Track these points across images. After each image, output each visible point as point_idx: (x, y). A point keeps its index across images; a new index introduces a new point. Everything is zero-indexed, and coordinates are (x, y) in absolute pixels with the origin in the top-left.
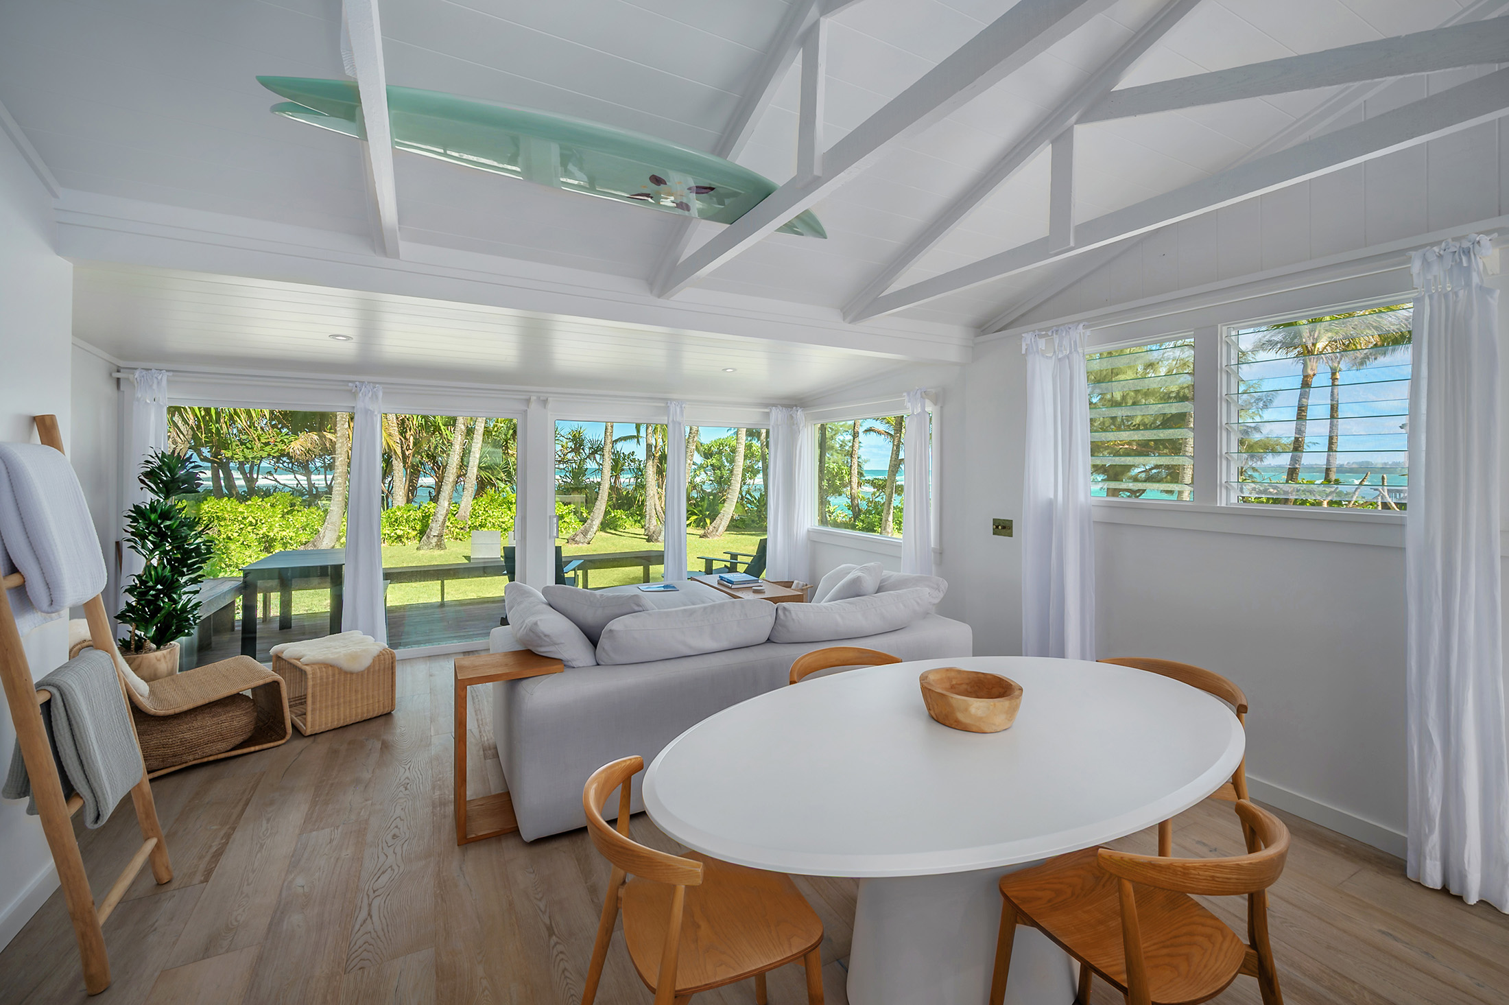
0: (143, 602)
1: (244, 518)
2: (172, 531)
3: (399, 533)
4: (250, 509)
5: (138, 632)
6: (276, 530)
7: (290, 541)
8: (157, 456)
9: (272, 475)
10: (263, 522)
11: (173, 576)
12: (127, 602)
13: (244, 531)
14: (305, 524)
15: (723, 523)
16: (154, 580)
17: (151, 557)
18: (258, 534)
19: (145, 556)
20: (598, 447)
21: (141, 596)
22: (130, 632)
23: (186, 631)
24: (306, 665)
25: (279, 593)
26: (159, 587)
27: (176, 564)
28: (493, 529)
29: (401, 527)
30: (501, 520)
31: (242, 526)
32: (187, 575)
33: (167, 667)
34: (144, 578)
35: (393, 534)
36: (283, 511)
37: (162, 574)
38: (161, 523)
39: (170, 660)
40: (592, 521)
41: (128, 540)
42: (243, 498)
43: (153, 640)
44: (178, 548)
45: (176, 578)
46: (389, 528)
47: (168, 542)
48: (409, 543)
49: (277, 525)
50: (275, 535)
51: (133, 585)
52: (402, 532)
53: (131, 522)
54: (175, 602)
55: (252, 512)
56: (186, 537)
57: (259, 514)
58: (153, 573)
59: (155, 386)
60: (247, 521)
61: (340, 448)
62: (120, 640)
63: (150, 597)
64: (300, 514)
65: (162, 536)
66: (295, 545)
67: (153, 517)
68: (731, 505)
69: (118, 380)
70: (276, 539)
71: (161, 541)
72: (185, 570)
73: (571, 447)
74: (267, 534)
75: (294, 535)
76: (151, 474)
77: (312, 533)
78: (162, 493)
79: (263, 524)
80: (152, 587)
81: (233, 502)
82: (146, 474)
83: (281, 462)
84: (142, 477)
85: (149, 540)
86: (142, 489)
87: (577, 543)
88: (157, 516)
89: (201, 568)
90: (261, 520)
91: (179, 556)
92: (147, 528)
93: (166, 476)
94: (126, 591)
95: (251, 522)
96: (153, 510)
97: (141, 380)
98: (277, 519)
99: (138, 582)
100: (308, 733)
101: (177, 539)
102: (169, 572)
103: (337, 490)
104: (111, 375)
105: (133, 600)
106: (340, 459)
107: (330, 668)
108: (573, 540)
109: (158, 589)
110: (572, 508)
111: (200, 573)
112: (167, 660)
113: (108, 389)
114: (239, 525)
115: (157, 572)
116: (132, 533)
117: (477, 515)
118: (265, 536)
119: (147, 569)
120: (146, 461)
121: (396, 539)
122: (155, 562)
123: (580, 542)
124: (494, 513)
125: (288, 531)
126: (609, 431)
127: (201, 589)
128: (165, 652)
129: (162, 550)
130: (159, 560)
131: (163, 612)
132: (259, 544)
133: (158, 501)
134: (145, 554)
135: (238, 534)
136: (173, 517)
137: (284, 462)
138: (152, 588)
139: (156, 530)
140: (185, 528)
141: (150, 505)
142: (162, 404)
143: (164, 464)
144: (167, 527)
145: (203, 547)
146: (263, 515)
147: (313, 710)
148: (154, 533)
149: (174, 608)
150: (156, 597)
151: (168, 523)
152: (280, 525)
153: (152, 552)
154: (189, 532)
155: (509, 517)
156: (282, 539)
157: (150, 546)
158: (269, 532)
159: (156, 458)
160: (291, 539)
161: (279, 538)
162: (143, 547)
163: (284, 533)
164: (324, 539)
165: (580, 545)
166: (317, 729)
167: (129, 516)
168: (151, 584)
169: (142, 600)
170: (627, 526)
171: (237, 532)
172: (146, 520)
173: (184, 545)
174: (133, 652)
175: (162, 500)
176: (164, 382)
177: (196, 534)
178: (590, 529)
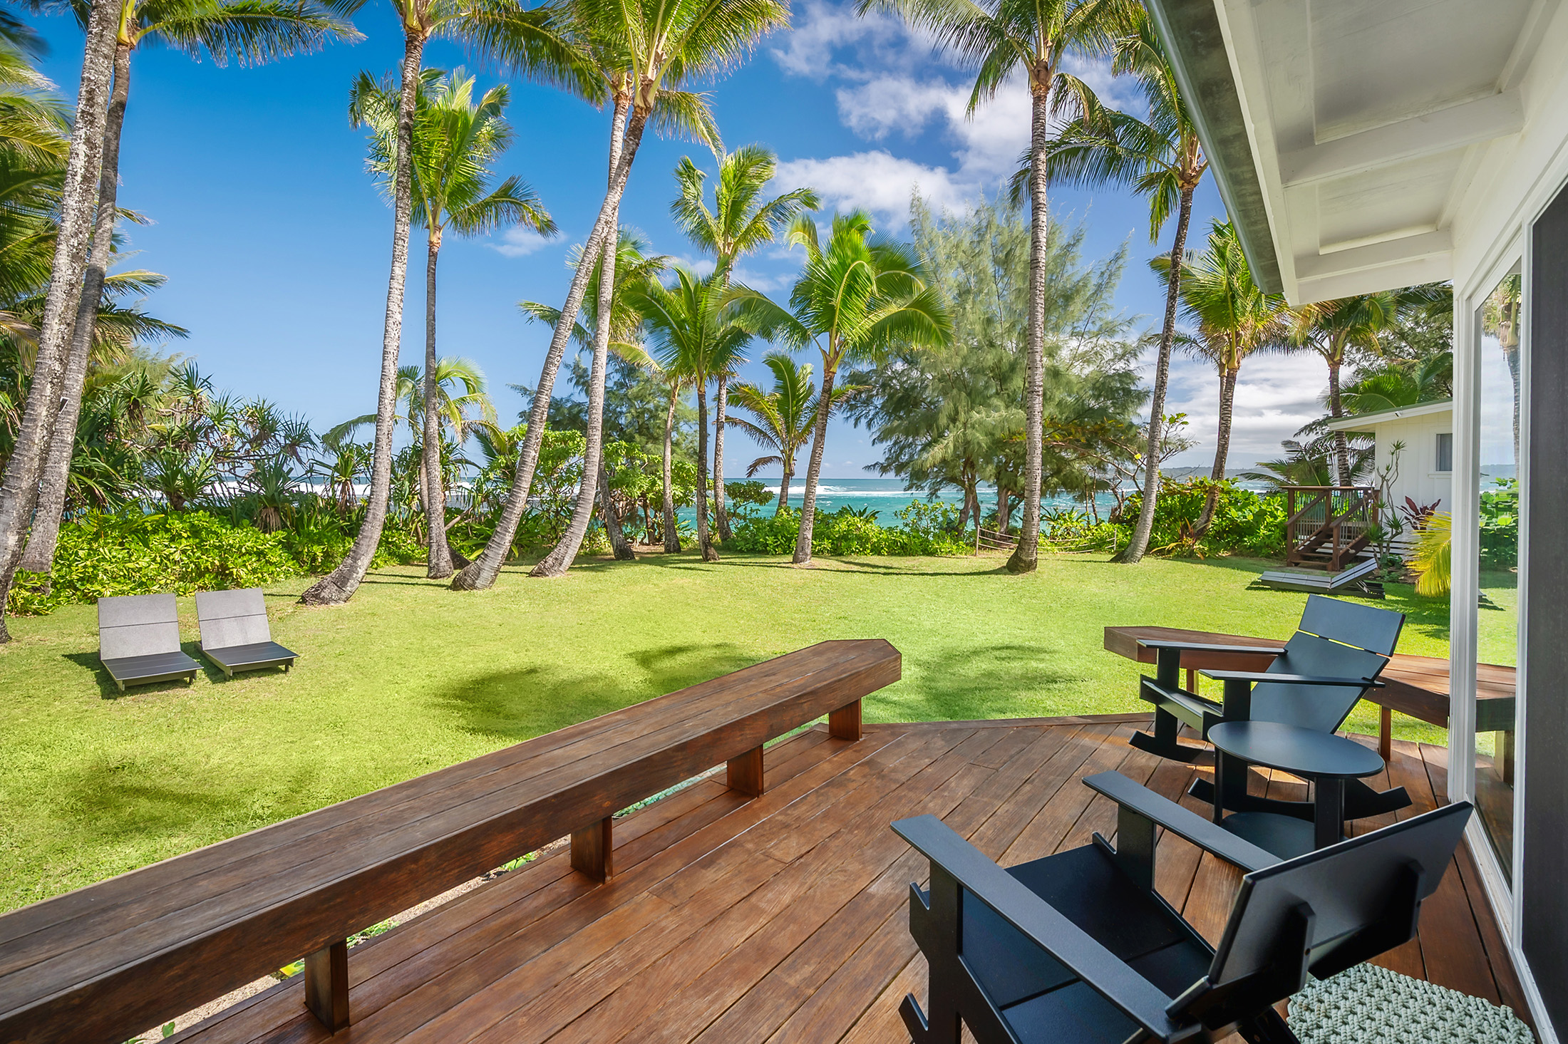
15: (570, 552)
30: (130, 565)
40: (355, 559)
68: (582, 522)
87: (324, 601)
108: (314, 595)
110: (278, 537)
123: (331, 600)
124: (113, 553)
155: (147, 559)
165: (332, 604)
178: (351, 575)
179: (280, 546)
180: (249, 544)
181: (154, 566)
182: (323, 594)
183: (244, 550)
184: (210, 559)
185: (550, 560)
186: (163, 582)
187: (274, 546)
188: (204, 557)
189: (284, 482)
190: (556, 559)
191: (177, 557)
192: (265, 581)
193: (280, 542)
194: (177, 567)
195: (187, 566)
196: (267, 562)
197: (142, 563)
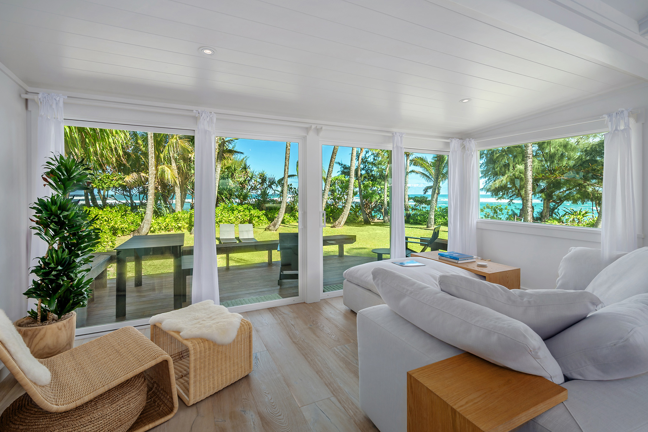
0: (46, 281)
1: (102, 218)
2: (69, 220)
3: (180, 225)
4: (105, 213)
5: (43, 305)
6: (118, 224)
7: (125, 230)
8: (57, 160)
9: (113, 197)
10: (112, 219)
11: (70, 257)
12: (33, 280)
13: (102, 224)
14: (133, 220)
15: (343, 220)
16: (55, 261)
17: (52, 242)
18: (109, 226)
19: (47, 241)
20: (273, 182)
21: (45, 275)
22: (37, 305)
23: (82, 303)
24: (186, 339)
25: (134, 263)
26: (60, 268)
27: (73, 248)
28: (226, 223)
29: (181, 222)
30: (229, 218)
31: (101, 222)
32: (81, 256)
33: (67, 334)
34: (47, 261)
35: (176, 226)
36: (121, 214)
37: (62, 257)
38: (60, 214)
39: (69, 328)
40: (278, 219)
41: (34, 228)
42: (101, 208)
43: (55, 312)
44: (74, 235)
45: (73, 260)
46: (175, 223)
47: (66, 229)
48: (185, 231)
49: (119, 221)
50: (118, 227)
51: (39, 266)
52: (181, 225)
53: (36, 213)
54: (72, 280)
55: (106, 214)
56: (80, 225)
57: (110, 215)
58: (54, 255)
59: (54, 106)
60: (104, 219)
61: (151, 180)
62: (29, 312)
63: (52, 277)
64: (130, 215)
65: (61, 224)
66: (128, 232)
67: (54, 208)
68: (347, 210)
69: (27, 100)
70: (118, 229)
71: (60, 229)
72: (80, 252)
73: (259, 182)
74: (114, 226)
75: (128, 226)
76: (51, 173)
77: (136, 225)
78: (60, 189)
79: (112, 220)
80: (55, 268)
81: (96, 209)
82: (48, 174)
83: (118, 190)
84: (45, 176)
85: (50, 228)
86: (45, 185)
87: (270, 230)
88: (57, 208)
89: (91, 250)
90: (111, 218)
91: (75, 241)
92: (49, 218)
93: (63, 175)
94: (32, 271)
95: (106, 220)
96: (54, 203)
97: (43, 101)
98: (119, 218)
99: (42, 264)
100: (191, 403)
101: (73, 227)
102: (67, 255)
103: (149, 203)
104: (20, 96)
105: (38, 279)
106: (151, 186)
107: (206, 342)
108: (268, 229)
109: (59, 270)
110: (264, 212)
111: (90, 254)
112: (67, 328)
113: (20, 107)
114: (100, 221)
115: (57, 255)
116: (37, 223)
117: (218, 216)
118: (113, 227)
119: (49, 253)
120: (47, 162)
121: (178, 229)
122: (56, 246)
123: (272, 230)
124: (226, 215)
125: (124, 224)
126: (287, 171)
127: (91, 268)
128: (64, 322)
129: (61, 236)
130: (59, 245)
131: (63, 289)
132: (110, 231)
133: (58, 196)
134: (48, 240)
135: (99, 226)
136: (70, 209)
137: (119, 190)
138: (53, 269)
139: (56, 220)
140: (79, 218)
141: (51, 199)
142: (60, 120)
143: (62, 165)
144: (66, 217)
145: (93, 233)
146: (111, 216)
147: (195, 382)
148: (55, 222)
149: (71, 285)
150: (57, 276)
151: (66, 213)
152: (120, 221)
153: (53, 237)
154: (82, 221)
155: (233, 217)
156: (121, 229)
157: (52, 233)
158: (115, 225)
159: (56, 161)
160: (126, 229)
161: (120, 228)
162: (46, 234)
163: (123, 226)
164: (143, 228)
165: (272, 231)
166: (198, 399)
167: (34, 208)
168: (52, 265)
169: (46, 279)
170: (291, 222)
171: (99, 225)
172: (48, 211)
173: (78, 232)
174: (39, 323)
175: (61, 195)
176: (61, 104)
177: (88, 223)
178: (277, 223)
179: (264, 215)
180: (256, 214)
181: (234, 219)
182: (270, 228)
183: (254, 216)
184: (246, 218)
185: (337, 222)
186: (236, 223)
187: (262, 215)
188: (245, 217)
189: (267, 196)
190: (339, 222)
191: (240, 217)
192: (259, 225)
193: (264, 214)
194: (239, 220)
195: (241, 219)
196: (260, 219)
197: (232, 218)
